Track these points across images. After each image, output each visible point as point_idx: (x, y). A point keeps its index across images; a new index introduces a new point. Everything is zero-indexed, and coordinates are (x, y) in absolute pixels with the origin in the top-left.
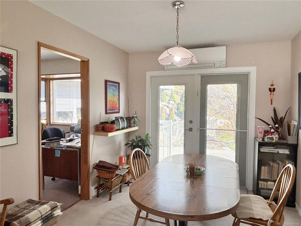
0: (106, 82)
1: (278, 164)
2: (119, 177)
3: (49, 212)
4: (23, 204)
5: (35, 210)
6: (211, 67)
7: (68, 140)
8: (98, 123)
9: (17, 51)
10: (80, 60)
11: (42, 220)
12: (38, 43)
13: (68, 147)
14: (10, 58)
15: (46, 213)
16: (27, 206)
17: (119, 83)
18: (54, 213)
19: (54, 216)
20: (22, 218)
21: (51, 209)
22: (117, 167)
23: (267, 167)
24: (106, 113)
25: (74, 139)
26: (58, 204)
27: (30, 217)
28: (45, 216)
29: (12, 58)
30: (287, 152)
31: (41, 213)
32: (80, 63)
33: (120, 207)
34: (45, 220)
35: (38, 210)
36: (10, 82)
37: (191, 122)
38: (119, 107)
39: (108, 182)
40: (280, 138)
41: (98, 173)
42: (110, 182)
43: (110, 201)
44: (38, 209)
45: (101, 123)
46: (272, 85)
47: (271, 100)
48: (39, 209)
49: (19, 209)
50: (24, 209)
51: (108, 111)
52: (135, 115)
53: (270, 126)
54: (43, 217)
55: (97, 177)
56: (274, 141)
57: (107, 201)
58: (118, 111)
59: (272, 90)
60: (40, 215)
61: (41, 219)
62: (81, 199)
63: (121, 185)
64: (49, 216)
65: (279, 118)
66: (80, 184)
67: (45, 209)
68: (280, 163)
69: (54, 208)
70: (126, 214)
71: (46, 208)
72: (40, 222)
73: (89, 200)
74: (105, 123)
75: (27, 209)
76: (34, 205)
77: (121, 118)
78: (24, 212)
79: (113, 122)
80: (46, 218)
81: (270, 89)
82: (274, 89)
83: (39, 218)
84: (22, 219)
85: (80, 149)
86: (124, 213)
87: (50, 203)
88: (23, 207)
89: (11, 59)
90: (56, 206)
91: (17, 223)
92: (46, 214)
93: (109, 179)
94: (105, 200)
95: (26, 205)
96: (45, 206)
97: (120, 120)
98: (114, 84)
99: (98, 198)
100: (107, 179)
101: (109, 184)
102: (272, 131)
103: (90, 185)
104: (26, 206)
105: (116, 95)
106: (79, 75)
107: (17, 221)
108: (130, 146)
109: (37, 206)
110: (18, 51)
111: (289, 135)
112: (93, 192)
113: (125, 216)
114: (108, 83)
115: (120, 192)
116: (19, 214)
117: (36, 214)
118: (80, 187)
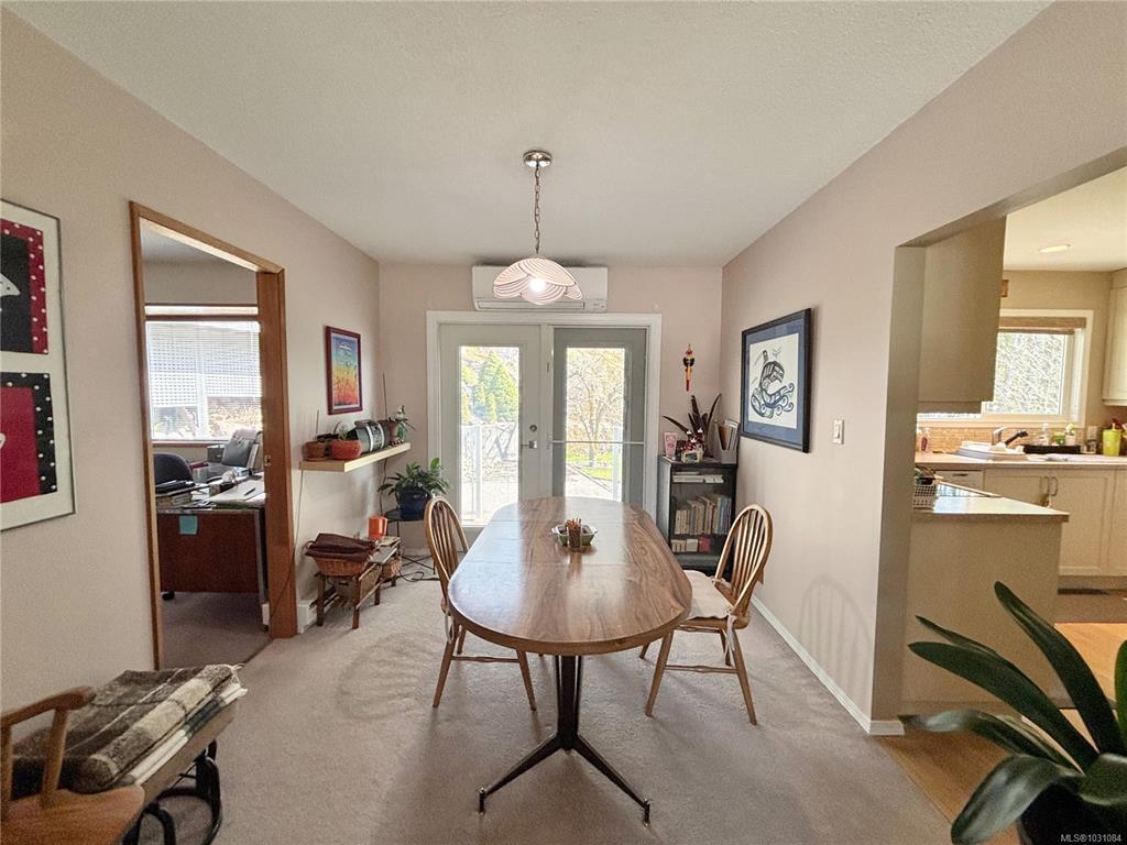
0: (328, 331)
1: (705, 503)
2: (374, 569)
3: (209, 698)
4: (108, 693)
5: (160, 701)
6: (576, 311)
7: (218, 488)
8: (310, 438)
9: (58, 220)
10: (255, 268)
11: (188, 727)
12: (131, 203)
13: (221, 505)
14: (31, 239)
15: (198, 704)
16: (126, 695)
17: (358, 336)
18: (223, 695)
19: (222, 705)
20: (121, 737)
21: (213, 690)
22: (370, 547)
23: (685, 512)
24: (330, 413)
25: (237, 483)
26: (233, 668)
27: (149, 727)
28: (196, 714)
29: (40, 240)
30: (719, 480)
31: (184, 708)
32: (255, 275)
33: (387, 639)
34: (196, 724)
35: (173, 700)
36: (35, 320)
37: (534, 428)
38: (361, 398)
39: (346, 584)
40: (704, 456)
41: (320, 565)
42: (352, 584)
43: (355, 631)
44: (172, 696)
45: (319, 437)
46: (689, 353)
47: (688, 381)
48: (176, 695)
49: (96, 710)
50: (118, 705)
51: (335, 408)
52: (402, 416)
53: (689, 433)
54: (190, 716)
55: (316, 575)
56: (697, 461)
57: (347, 632)
58: (358, 406)
59: (688, 363)
60: (182, 713)
61: (186, 723)
62: (272, 638)
63: (378, 590)
64: (207, 710)
65: (701, 415)
66: (267, 600)
67: (193, 692)
68: (708, 502)
69: (220, 684)
70: (407, 655)
71: (198, 688)
72: (182, 732)
73: (296, 637)
74: (328, 436)
75: (129, 705)
76: (148, 689)
77: (370, 423)
78: (121, 716)
79: (352, 435)
80: (200, 716)
81: (685, 360)
82: (693, 360)
83: (178, 723)
84: (123, 740)
85: (262, 509)
86: (400, 652)
87: (206, 669)
88: (110, 701)
89: (36, 246)
90: (227, 674)
91: (109, 756)
92: (200, 707)
93: (351, 577)
94: (342, 629)
95: (121, 694)
96: (193, 683)
97: (368, 428)
98: (347, 338)
99: (322, 628)
100: (344, 577)
101: (349, 590)
102: (693, 441)
103: (298, 597)
104: (120, 698)
105: (353, 367)
106: (254, 311)
107: (104, 750)
108: (393, 490)
109: (161, 687)
110: (62, 221)
111: (724, 448)
112: (306, 612)
113: (406, 660)
114: (333, 335)
115: (377, 603)
116: (103, 725)
117: (167, 715)
118: (266, 607)
